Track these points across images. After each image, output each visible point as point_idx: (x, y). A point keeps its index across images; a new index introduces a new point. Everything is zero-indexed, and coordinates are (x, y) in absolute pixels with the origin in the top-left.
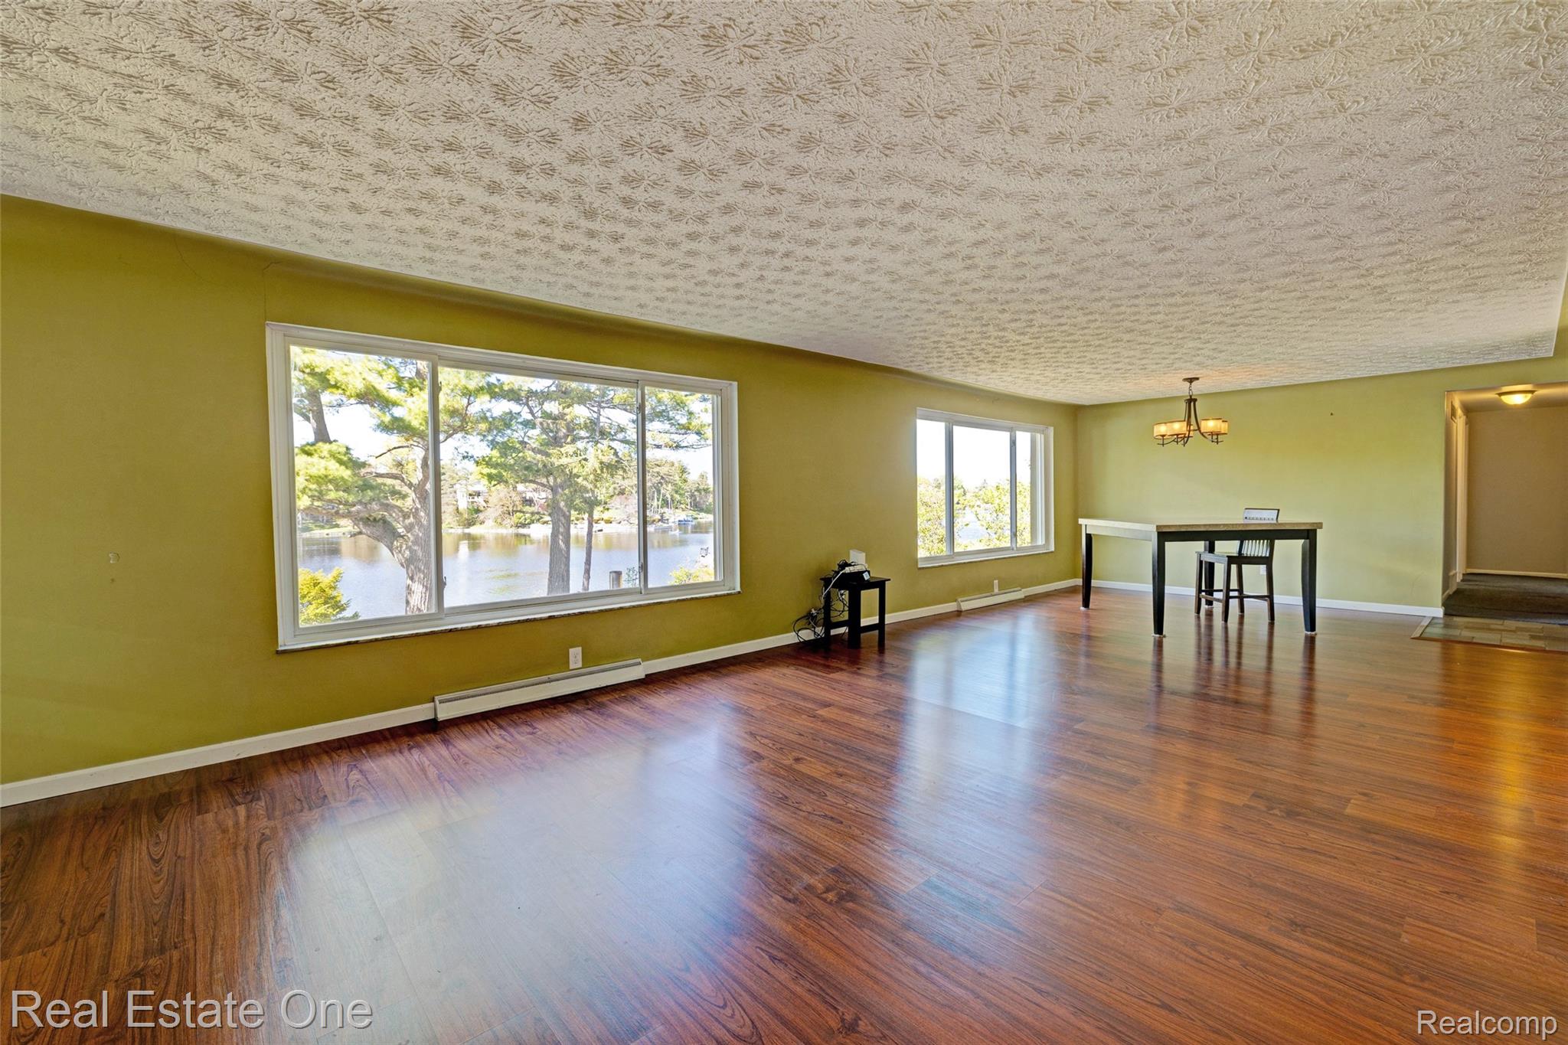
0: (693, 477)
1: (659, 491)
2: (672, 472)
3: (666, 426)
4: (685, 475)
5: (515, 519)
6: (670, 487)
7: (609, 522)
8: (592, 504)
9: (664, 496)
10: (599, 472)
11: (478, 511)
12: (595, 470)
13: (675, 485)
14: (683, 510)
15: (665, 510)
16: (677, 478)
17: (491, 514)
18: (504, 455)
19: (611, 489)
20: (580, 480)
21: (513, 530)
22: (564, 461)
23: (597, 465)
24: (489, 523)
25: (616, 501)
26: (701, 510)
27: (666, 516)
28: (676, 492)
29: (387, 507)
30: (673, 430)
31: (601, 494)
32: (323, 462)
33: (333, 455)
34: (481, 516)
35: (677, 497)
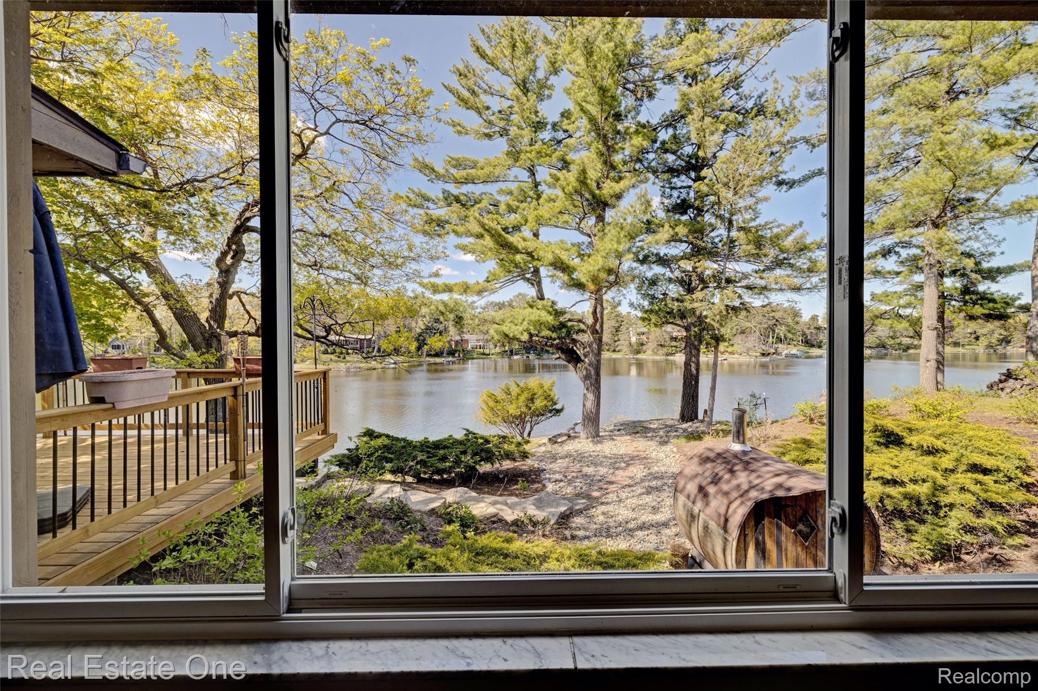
0: (806, 317)
1: (774, 331)
2: (786, 316)
3: (789, 271)
4: (797, 319)
5: (665, 350)
6: (783, 328)
7: (732, 353)
8: (718, 339)
9: (778, 334)
10: (724, 313)
11: (642, 344)
12: (721, 312)
13: (788, 326)
14: (795, 346)
15: (780, 345)
16: (790, 320)
17: (651, 346)
18: (652, 303)
19: (734, 330)
20: (707, 320)
21: (664, 357)
22: (695, 305)
23: (723, 308)
24: (649, 352)
25: (739, 338)
26: (813, 346)
27: (780, 350)
28: (789, 331)
29: (574, 341)
30: (795, 274)
31: (726, 331)
32: (538, 312)
33: (544, 308)
34: (644, 348)
35: (790, 335)
